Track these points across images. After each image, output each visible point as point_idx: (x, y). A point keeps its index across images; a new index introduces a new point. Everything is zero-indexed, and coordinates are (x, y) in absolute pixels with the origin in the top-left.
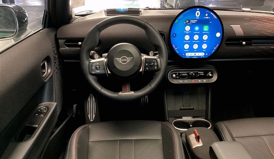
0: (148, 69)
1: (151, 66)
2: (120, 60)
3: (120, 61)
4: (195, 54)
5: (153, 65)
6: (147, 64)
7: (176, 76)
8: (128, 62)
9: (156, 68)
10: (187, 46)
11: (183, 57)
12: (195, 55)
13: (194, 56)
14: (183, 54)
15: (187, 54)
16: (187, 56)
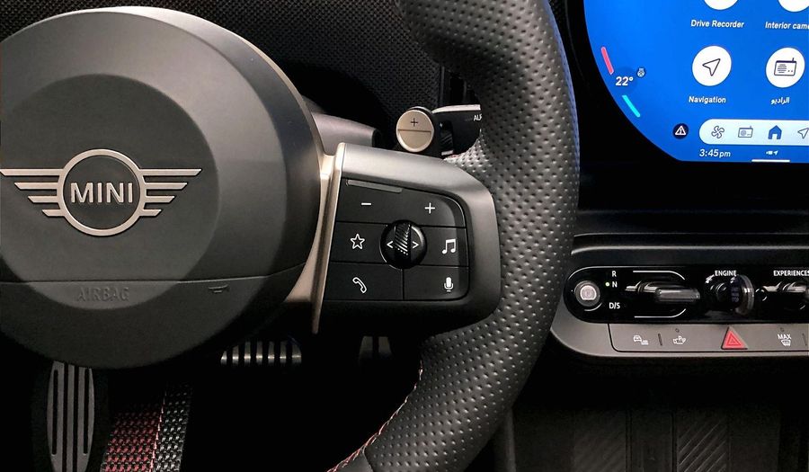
0: (363, 289)
1: (399, 260)
2: (59, 186)
3: (60, 198)
4: (776, 131)
5: (423, 252)
6: (357, 242)
7: (606, 295)
8: (141, 211)
9: (449, 283)
10: (712, 66)
11: (679, 153)
12: (774, 141)
13: (761, 150)
14: (681, 131)
15: (707, 132)
16: (709, 147)
